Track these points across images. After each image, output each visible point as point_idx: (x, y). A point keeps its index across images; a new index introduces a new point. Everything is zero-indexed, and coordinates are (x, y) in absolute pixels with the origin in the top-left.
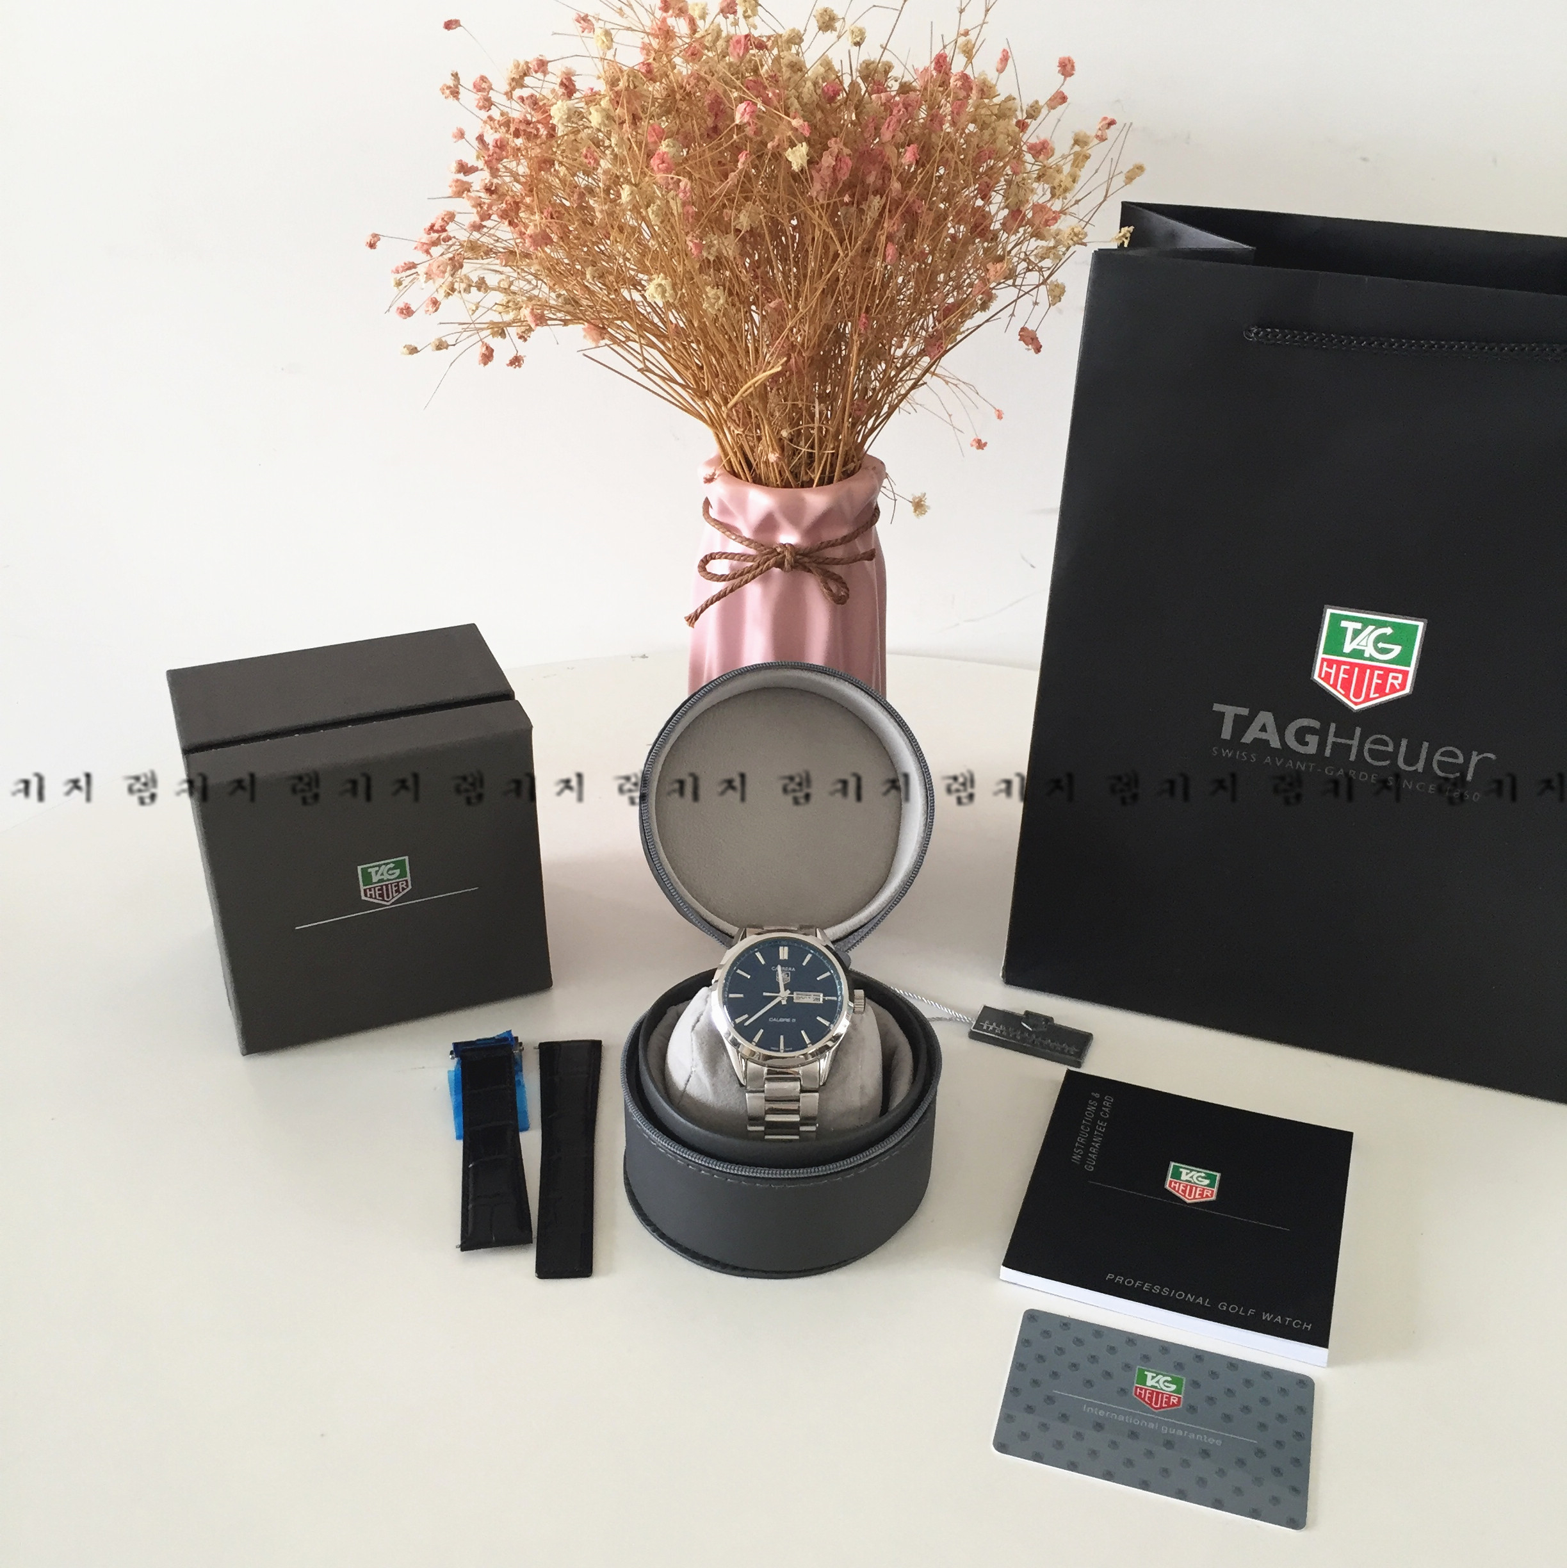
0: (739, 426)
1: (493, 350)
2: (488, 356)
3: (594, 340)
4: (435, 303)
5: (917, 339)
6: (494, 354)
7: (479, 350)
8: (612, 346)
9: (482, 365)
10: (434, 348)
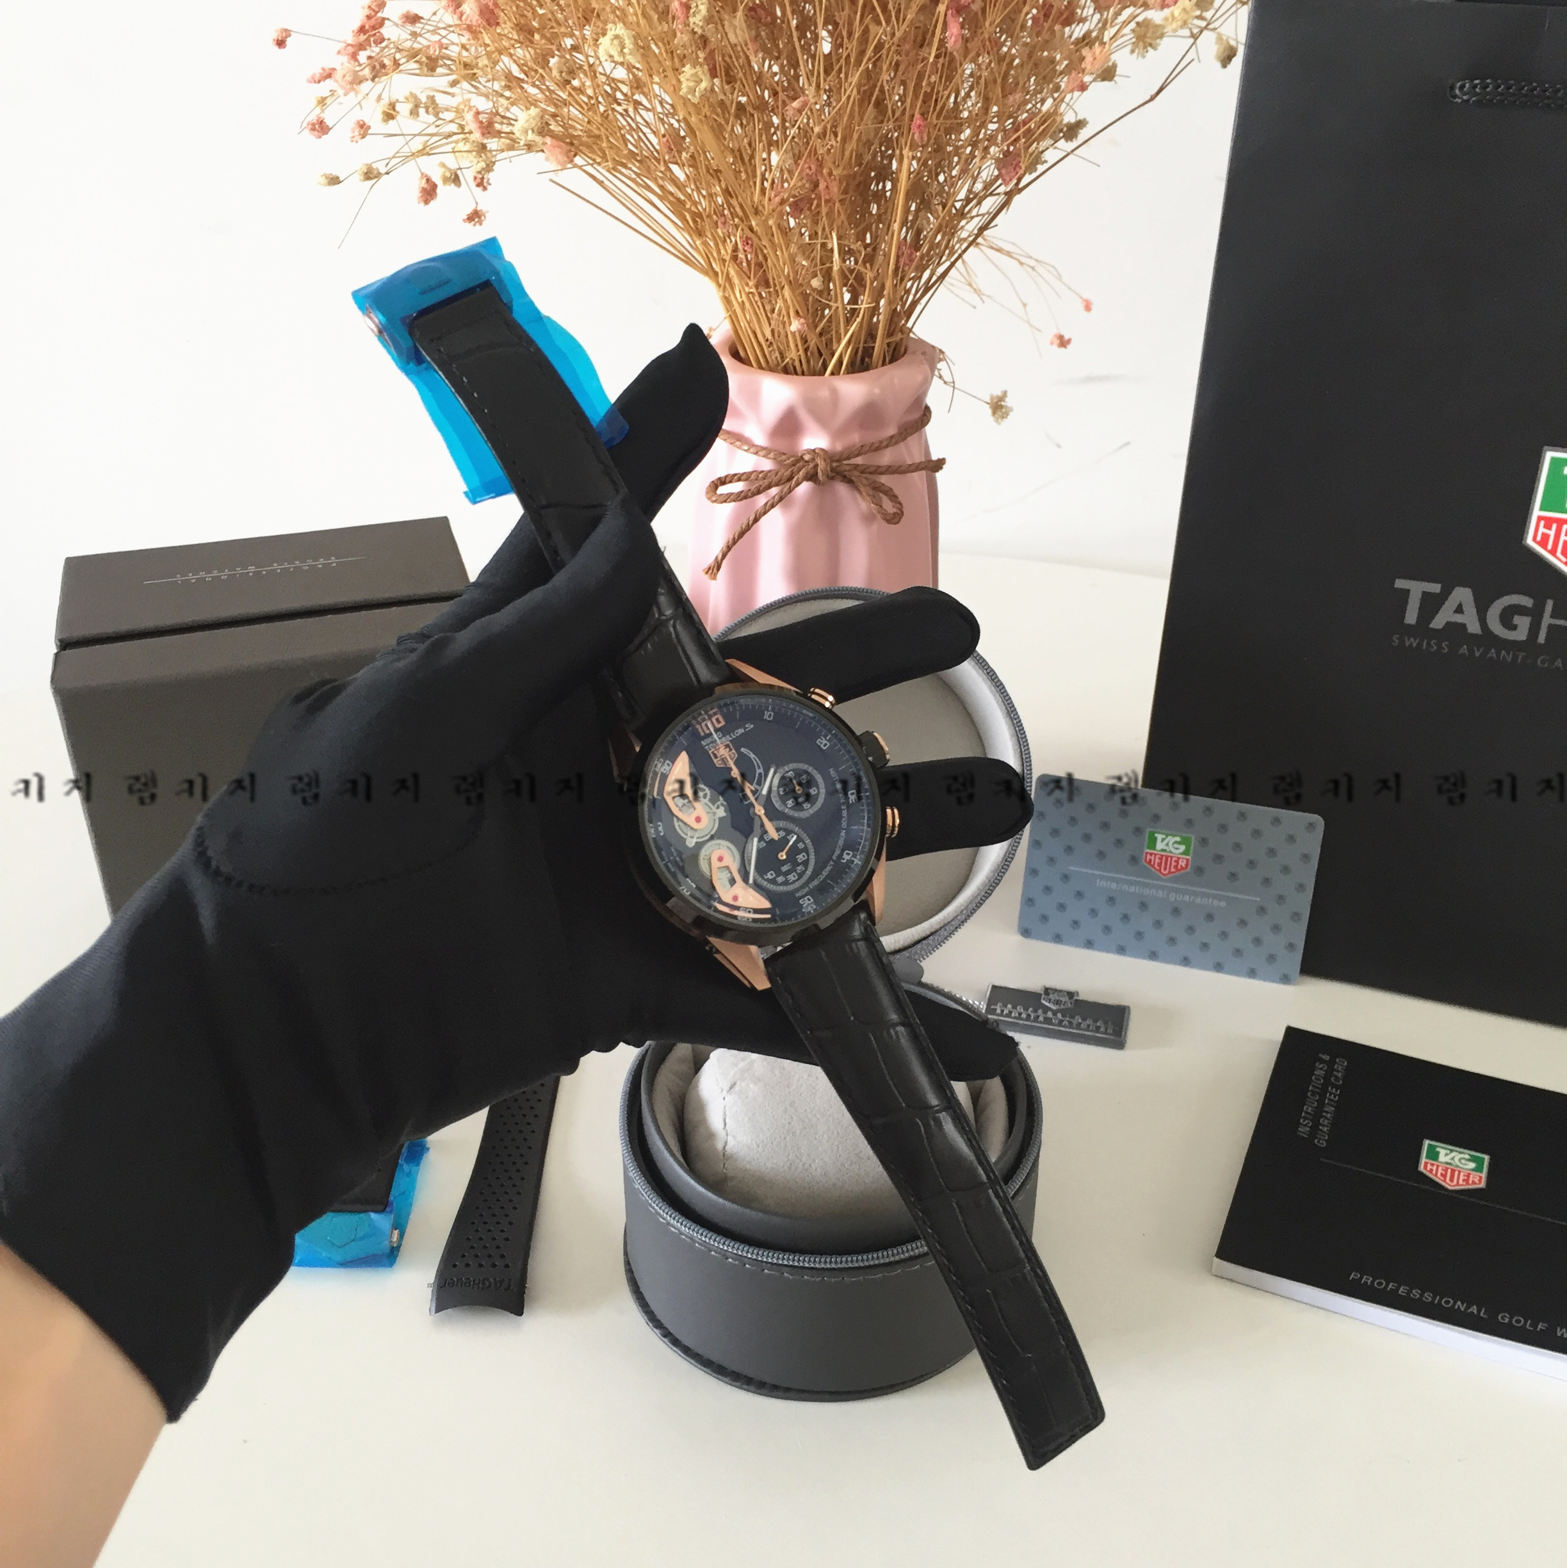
2: (429, 192)
3: (559, 163)
4: (363, 127)
6: (438, 191)
7: (418, 184)
8: (584, 168)
9: (422, 204)
10: (362, 178)
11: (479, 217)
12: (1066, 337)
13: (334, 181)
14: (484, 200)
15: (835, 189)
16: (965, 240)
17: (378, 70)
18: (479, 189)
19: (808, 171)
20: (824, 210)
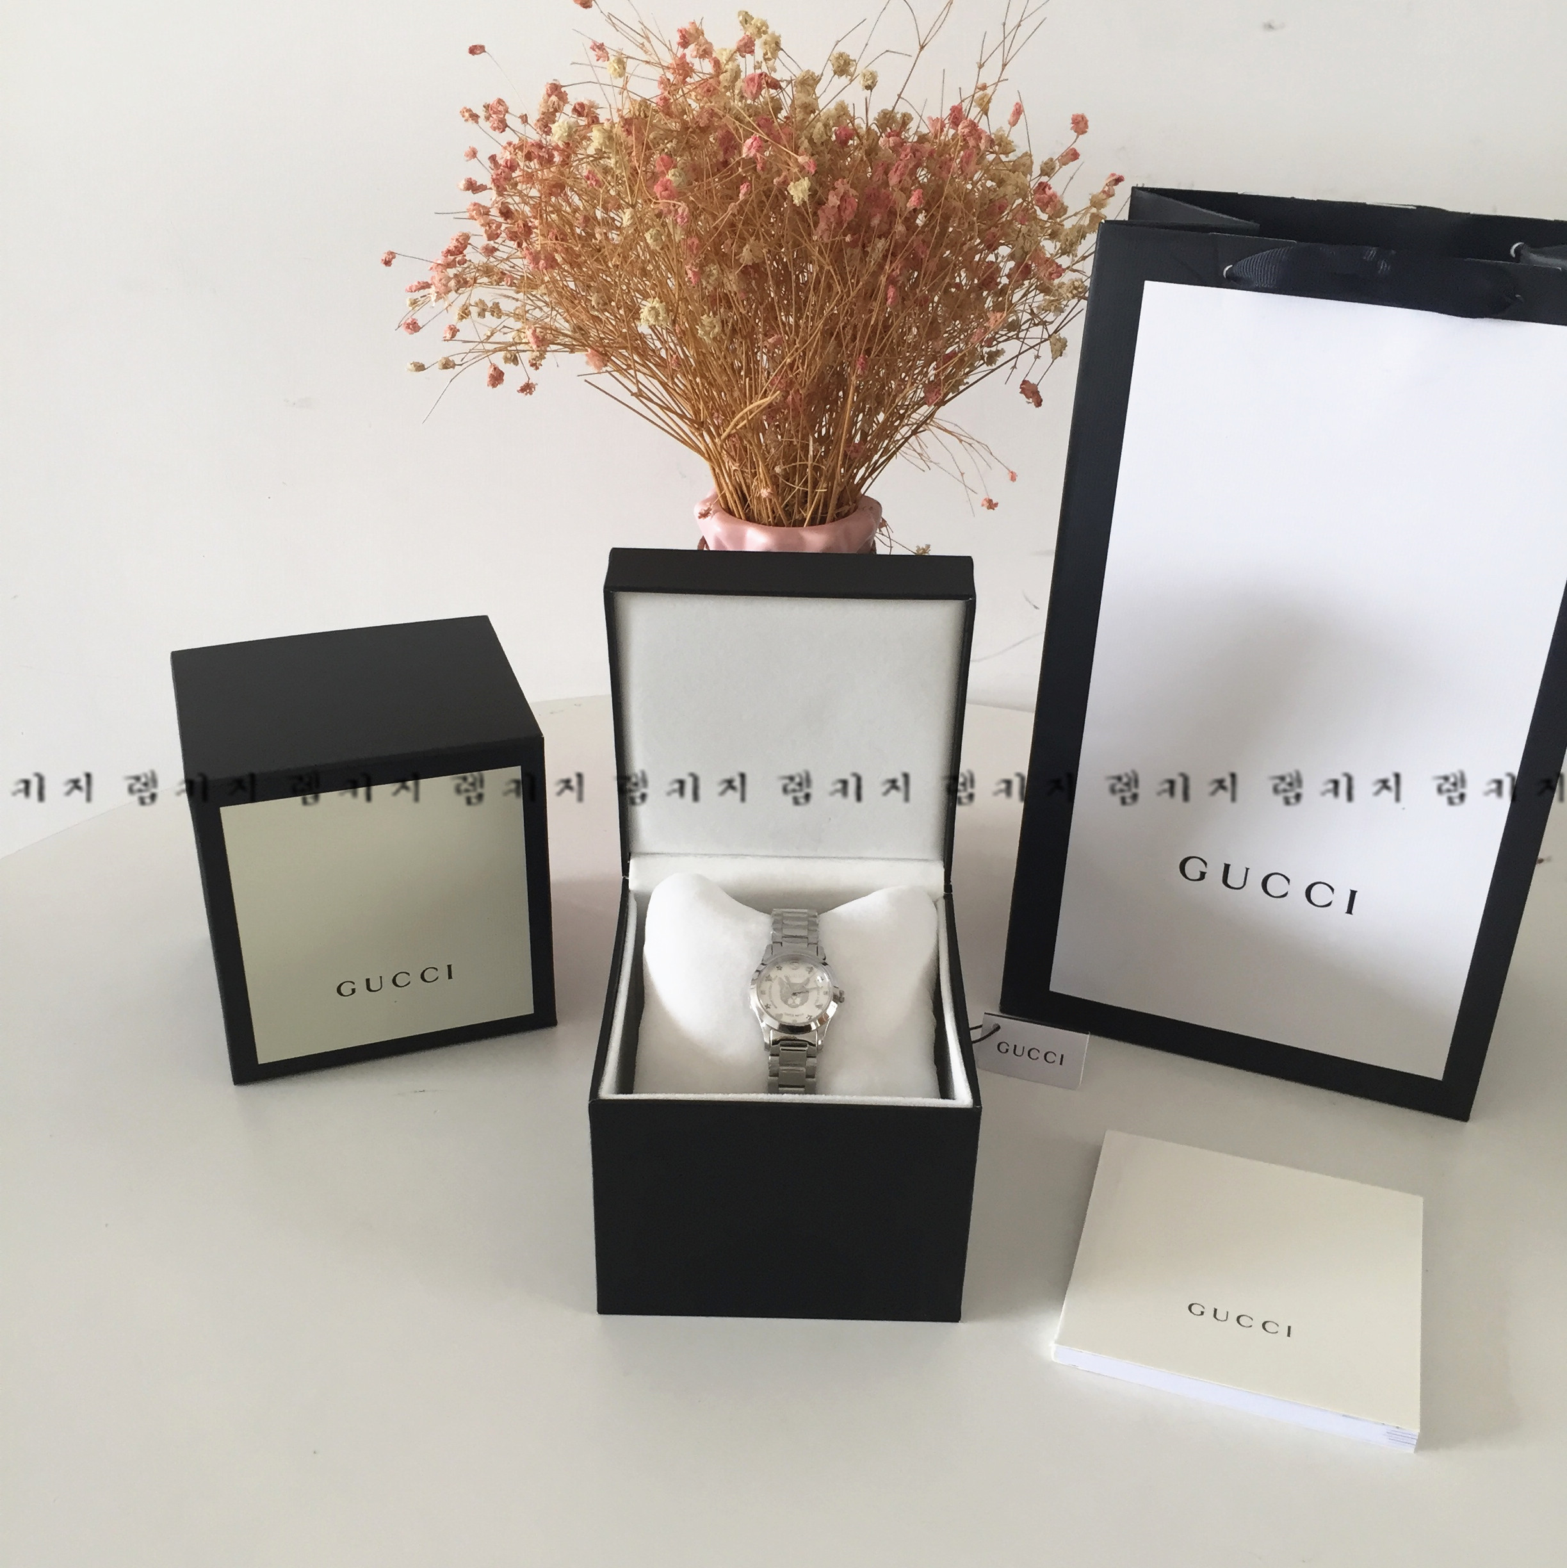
2: (497, 379)
3: (595, 366)
6: (503, 376)
8: (614, 373)
9: (491, 387)
10: (441, 367)
11: (530, 389)
12: (994, 502)
13: (420, 368)
14: (535, 376)
16: (898, 441)
17: (462, 283)
18: (533, 368)
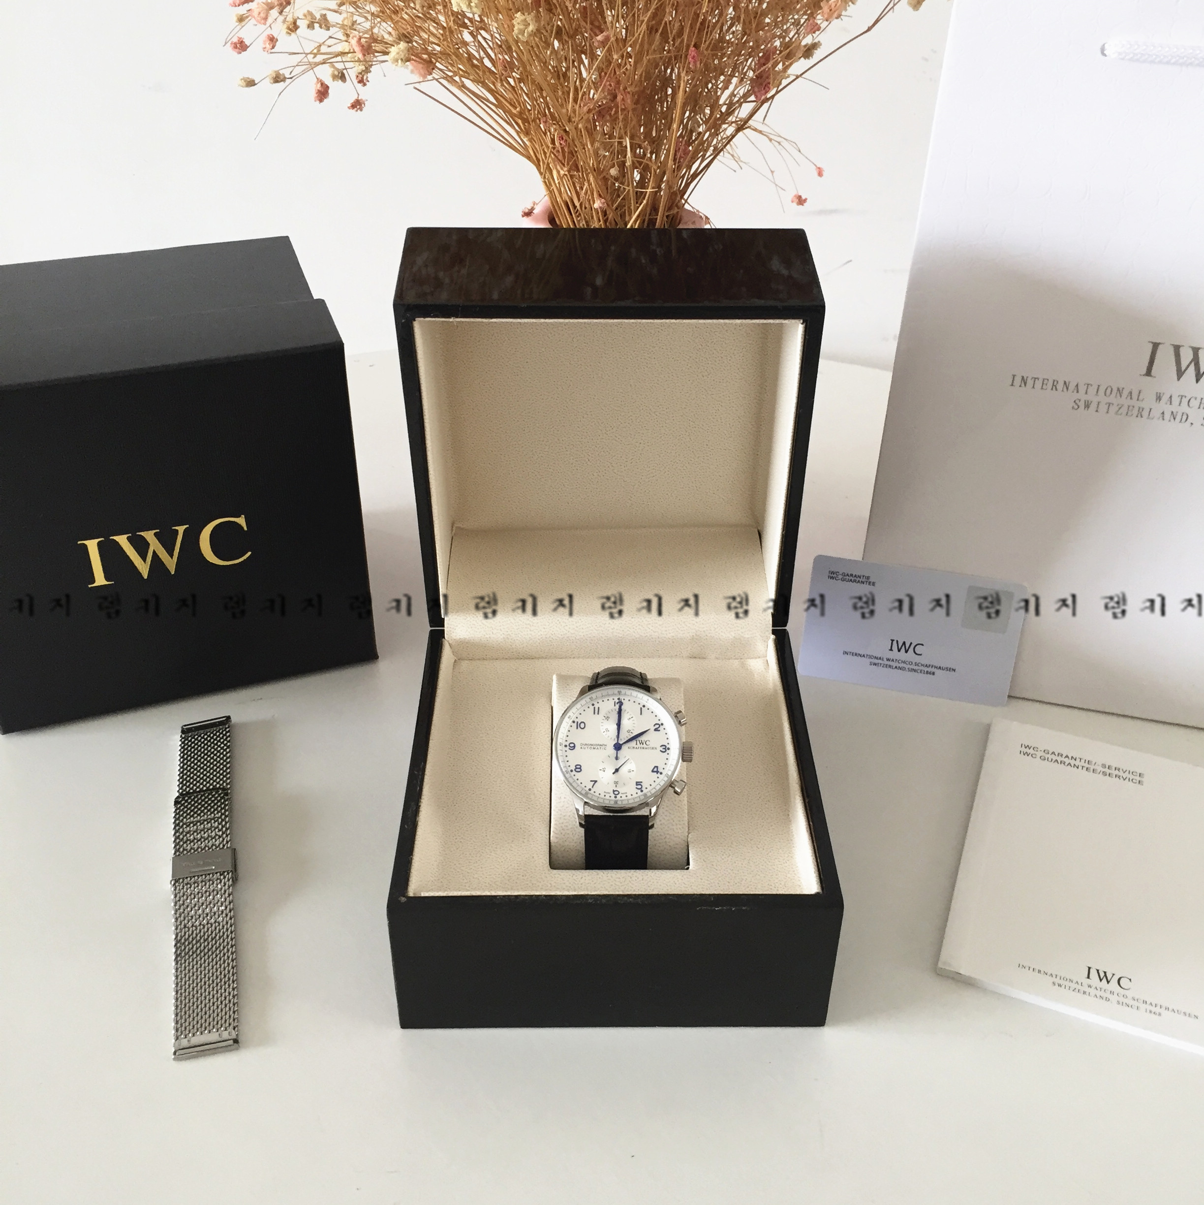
0: (564, 165)
1: (328, 87)
2: (323, 93)
3: (421, 75)
4: (272, 40)
5: (745, 80)
6: (329, 91)
7: (313, 89)
8: (442, 81)
9: (318, 102)
10: (272, 81)
11: (360, 105)
12: (803, 198)
13: (251, 83)
14: (364, 93)
15: (629, 101)
18: (360, 85)
19: (609, 87)
20: (621, 117)
